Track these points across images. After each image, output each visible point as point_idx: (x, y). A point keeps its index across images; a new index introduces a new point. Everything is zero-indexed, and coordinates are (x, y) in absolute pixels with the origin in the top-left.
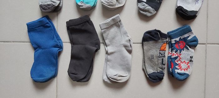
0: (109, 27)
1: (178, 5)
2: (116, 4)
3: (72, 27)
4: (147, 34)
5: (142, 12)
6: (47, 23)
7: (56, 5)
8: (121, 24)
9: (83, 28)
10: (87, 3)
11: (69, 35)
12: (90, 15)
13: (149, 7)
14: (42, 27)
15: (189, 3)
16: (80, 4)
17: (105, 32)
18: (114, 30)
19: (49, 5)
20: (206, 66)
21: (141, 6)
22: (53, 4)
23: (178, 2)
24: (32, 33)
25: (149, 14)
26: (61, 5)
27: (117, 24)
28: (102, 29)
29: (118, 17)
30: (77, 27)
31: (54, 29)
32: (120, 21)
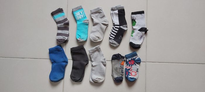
0: (94, 51)
1: (130, 41)
2: (97, 40)
3: (74, 52)
4: (114, 56)
5: (111, 44)
6: (60, 49)
7: (66, 40)
8: (100, 50)
9: (80, 52)
10: (83, 39)
11: (72, 55)
12: (83, 45)
13: (115, 42)
14: (57, 51)
15: (136, 40)
16: (78, 39)
17: (91, 54)
18: (96, 53)
19: (61, 39)
20: (146, 74)
21: (111, 41)
22: (64, 39)
23: (131, 40)
24: (51, 54)
25: (115, 46)
26: (68, 40)
27: (98, 50)
28: (90, 53)
29: (99, 46)
30: (77, 51)
31: (64, 52)
32: (100, 49)
